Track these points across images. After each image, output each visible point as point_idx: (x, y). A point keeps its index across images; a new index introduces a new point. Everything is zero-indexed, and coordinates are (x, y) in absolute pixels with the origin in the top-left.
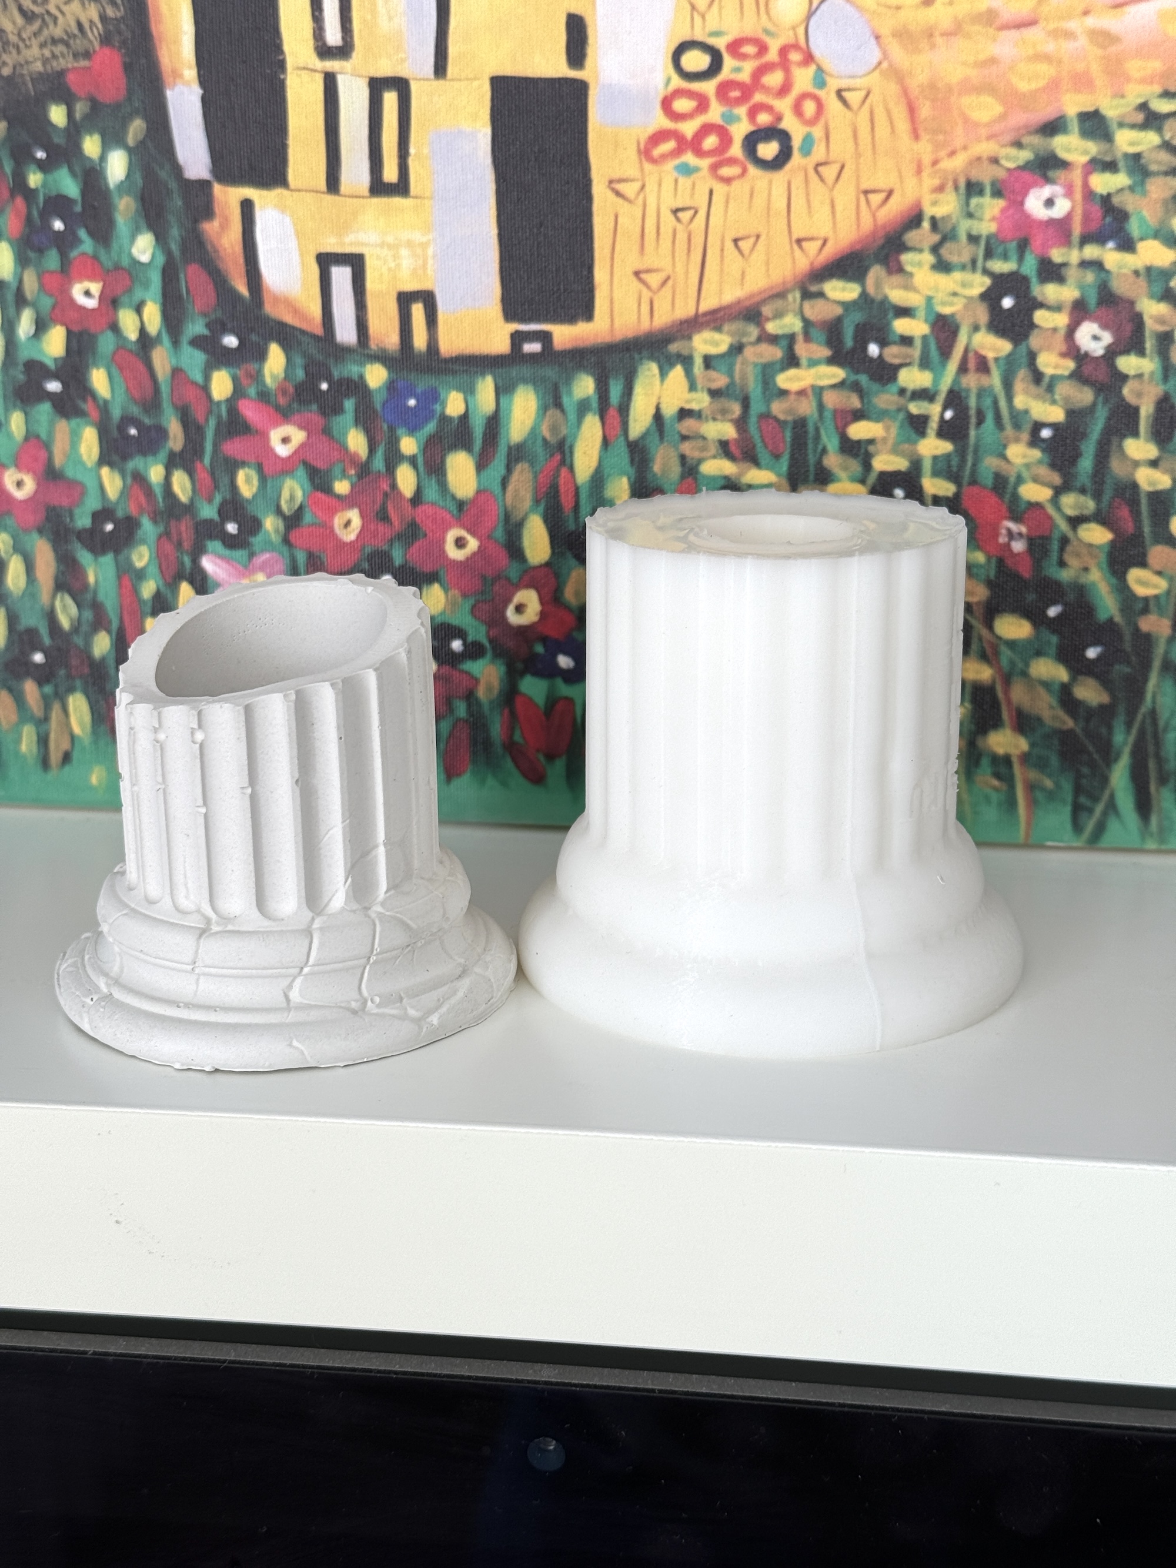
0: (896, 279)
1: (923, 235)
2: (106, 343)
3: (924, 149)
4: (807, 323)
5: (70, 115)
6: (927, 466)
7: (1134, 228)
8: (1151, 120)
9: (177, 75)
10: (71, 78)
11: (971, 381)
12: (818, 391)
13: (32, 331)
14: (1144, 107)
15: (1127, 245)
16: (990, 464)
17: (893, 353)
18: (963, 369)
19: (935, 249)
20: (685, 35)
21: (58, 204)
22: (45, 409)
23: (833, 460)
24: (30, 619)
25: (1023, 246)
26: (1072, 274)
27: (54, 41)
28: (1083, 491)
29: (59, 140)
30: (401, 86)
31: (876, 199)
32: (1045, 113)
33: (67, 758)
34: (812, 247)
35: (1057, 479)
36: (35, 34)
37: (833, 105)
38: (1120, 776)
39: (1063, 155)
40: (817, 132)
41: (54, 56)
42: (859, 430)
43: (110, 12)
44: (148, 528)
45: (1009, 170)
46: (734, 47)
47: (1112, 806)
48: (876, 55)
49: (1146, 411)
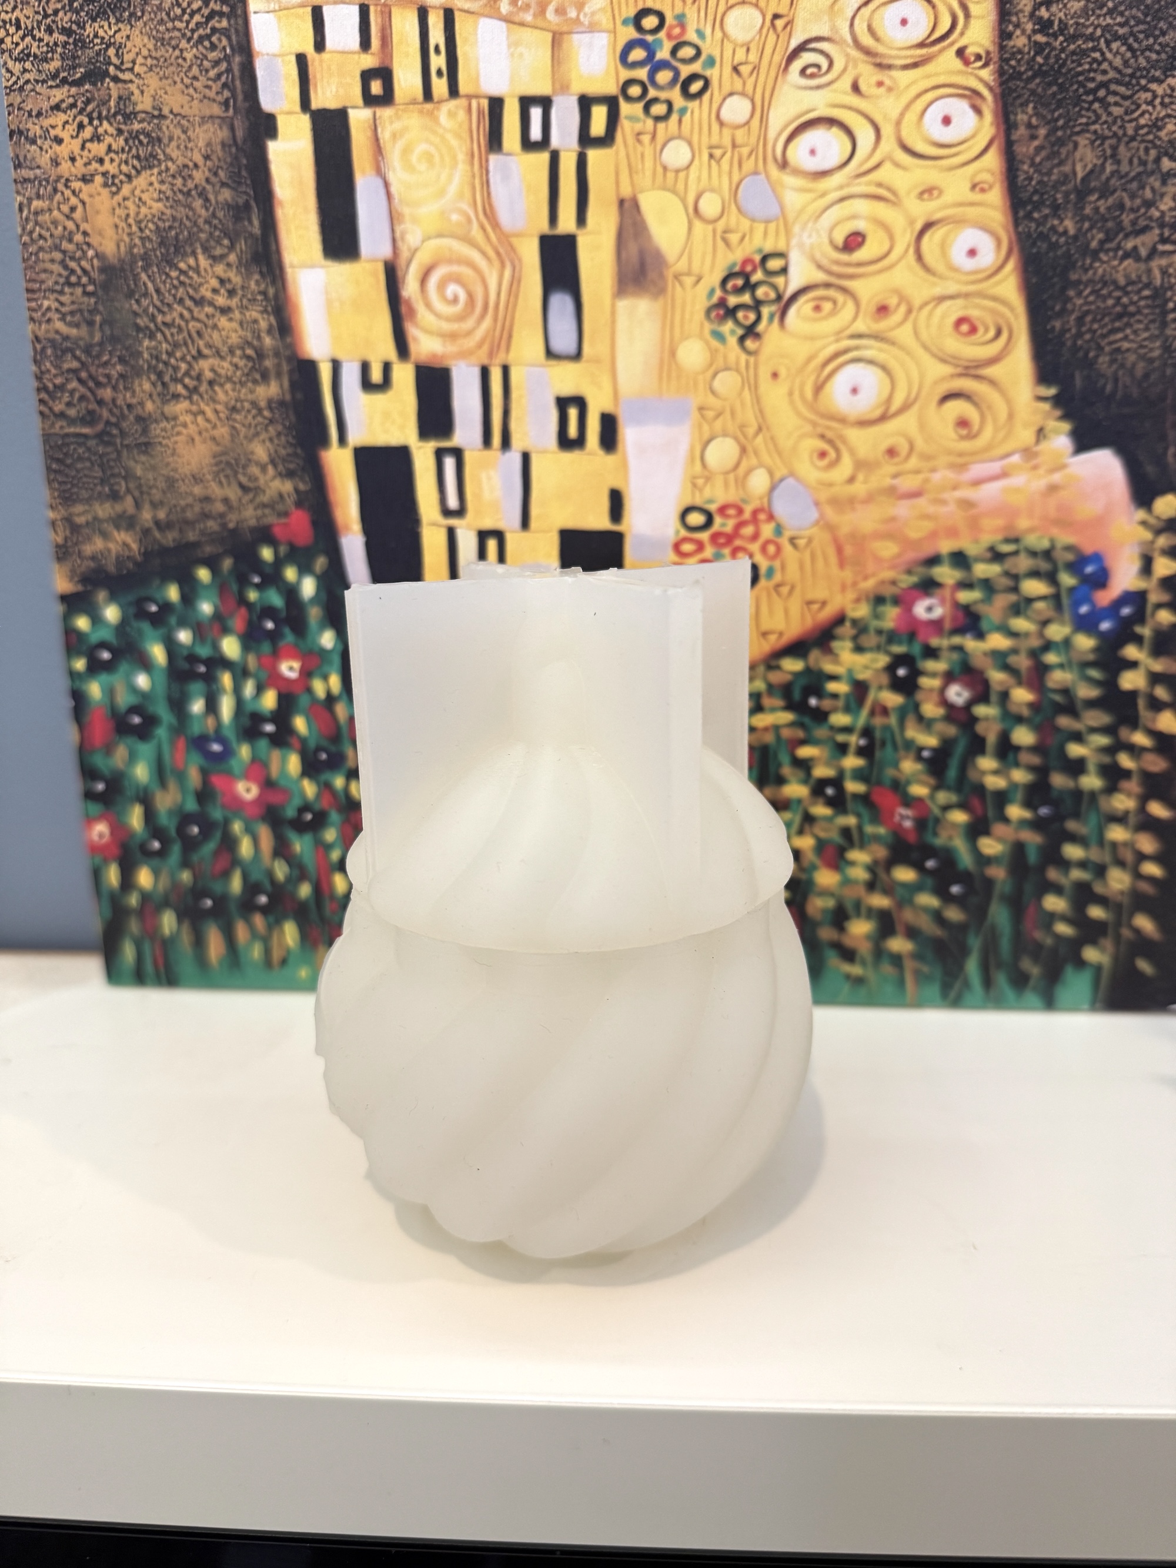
0: (829, 658)
1: (847, 629)
2: (304, 700)
3: (848, 575)
4: (771, 687)
5: (276, 554)
6: (848, 774)
7: (984, 625)
8: (996, 556)
9: (347, 528)
10: (277, 532)
11: (878, 721)
12: (776, 728)
13: (255, 692)
14: (992, 549)
15: (980, 635)
16: (890, 772)
17: (826, 704)
18: (872, 713)
19: (855, 638)
20: (688, 501)
21: (269, 612)
22: (263, 744)
23: (787, 770)
24: (256, 876)
25: (912, 636)
26: (945, 654)
27: (264, 506)
28: (948, 788)
29: (268, 570)
30: (499, 535)
31: (815, 607)
32: (928, 551)
33: (284, 962)
34: (773, 638)
35: (932, 781)
36: (251, 501)
37: (788, 548)
38: (972, 967)
39: (939, 579)
40: (777, 564)
41: (264, 515)
42: (805, 752)
43: (302, 487)
44: (335, 817)
45: (903, 589)
46: (722, 510)
47: (967, 984)
48: (814, 515)
49: (992, 739)
